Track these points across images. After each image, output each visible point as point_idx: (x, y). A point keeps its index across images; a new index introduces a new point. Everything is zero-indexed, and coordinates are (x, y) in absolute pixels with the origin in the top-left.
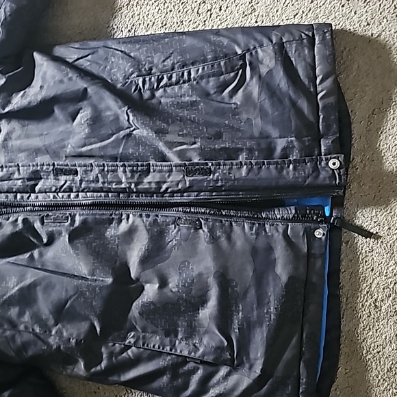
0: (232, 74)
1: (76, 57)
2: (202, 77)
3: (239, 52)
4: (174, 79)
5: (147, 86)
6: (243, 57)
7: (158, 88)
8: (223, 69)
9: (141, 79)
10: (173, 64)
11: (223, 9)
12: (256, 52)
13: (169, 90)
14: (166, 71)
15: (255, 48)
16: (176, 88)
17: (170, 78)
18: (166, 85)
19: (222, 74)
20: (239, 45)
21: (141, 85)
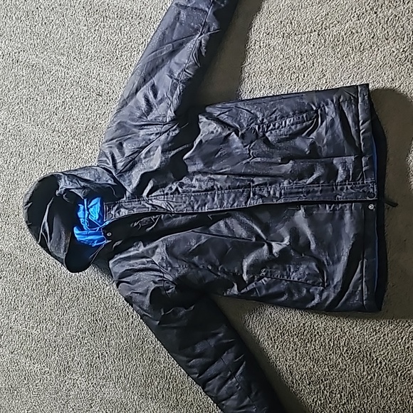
0: (310, 122)
1: (219, 113)
2: (292, 125)
3: (315, 108)
4: (277, 126)
5: (261, 130)
6: (316, 111)
7: (267, 132)
8: (305, 119)
9: (257, 126)
10: (276, 117)
11: (306, 76)
12: (325, 109)
13: (273, 132)
14: (272, 121)
15: (323, 106)
16: (278, 131)
17: (274, 125)
18: (272, 129)
19: (305, 122)
20: (314, 105)
21: (257, 129)
